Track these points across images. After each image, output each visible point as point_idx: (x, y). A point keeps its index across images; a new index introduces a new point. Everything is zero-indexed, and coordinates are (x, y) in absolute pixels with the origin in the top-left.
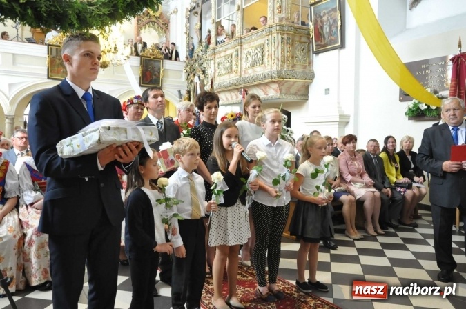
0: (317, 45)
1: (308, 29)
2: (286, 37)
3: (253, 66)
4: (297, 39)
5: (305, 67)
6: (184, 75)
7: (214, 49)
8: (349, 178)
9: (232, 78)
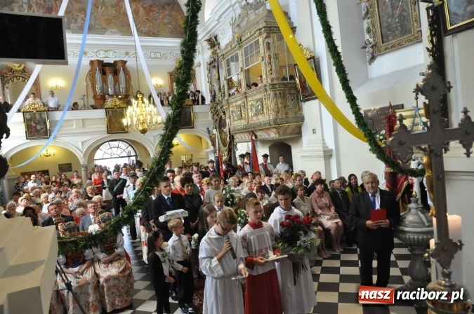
0: (303, 95)
1: (295, 83)
2: (278, 92)
3: (256, 115)
4: (287, 92)
5: (296, 113)
6: (210, 116)
7: (228, 100)
8: (319, 211)
9: (242, 123)
